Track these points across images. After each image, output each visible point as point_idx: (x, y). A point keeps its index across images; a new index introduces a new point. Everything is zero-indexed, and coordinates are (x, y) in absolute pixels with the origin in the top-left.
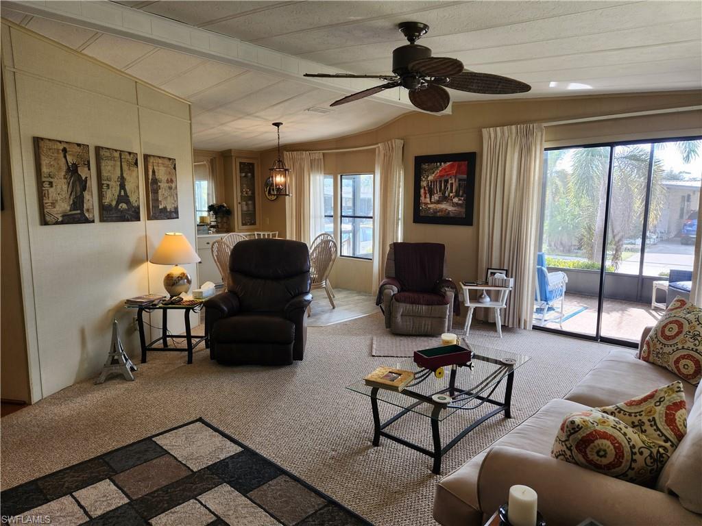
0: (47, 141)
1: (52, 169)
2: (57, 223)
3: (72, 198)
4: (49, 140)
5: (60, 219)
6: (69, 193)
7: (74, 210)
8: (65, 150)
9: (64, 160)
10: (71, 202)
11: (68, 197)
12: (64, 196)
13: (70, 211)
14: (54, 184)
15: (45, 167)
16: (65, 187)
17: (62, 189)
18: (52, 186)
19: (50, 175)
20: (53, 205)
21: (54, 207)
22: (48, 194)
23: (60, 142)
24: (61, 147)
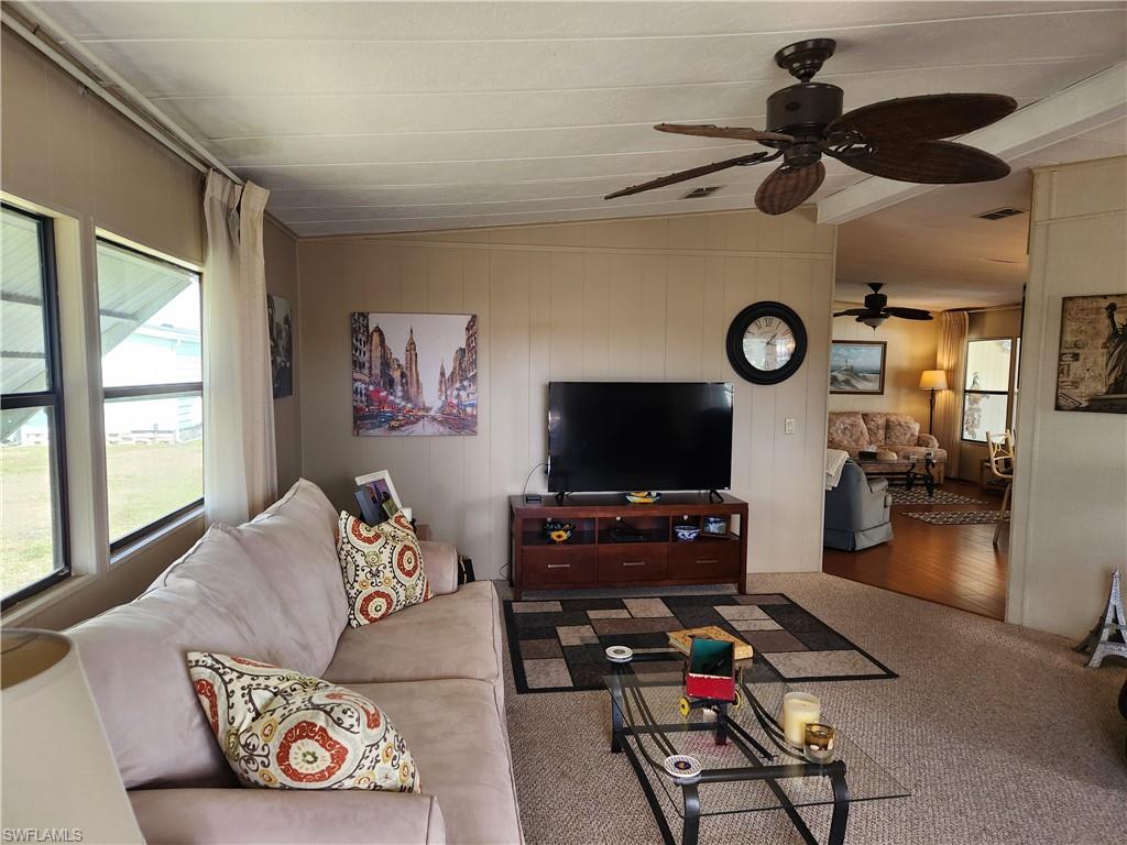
0: (1081, 301)
1: (1082, 337)
2: (1077, 409)
3: (1113, 376)
4: (1084, 297)
5: (1085, 404)
6: (1110, 367)
7: (1115, 393)
8: (1112, 308)
9: (1107, 322)
10: (1112, 381)
11: (1105, 373)
12: (1097, 372)
13: (1107, 393)
14: (1081, 357)
15: (1069, 334)
16: (1102, 360)
17: (1095, 363)
18: (1077, 360)
19: (1075, 345)
20: (1075, 384)
21: (1077, 388)
22: (1068, 371)
23: (1105, 297)
24: (1105, 303)
